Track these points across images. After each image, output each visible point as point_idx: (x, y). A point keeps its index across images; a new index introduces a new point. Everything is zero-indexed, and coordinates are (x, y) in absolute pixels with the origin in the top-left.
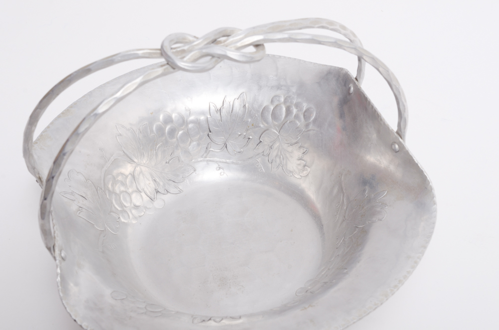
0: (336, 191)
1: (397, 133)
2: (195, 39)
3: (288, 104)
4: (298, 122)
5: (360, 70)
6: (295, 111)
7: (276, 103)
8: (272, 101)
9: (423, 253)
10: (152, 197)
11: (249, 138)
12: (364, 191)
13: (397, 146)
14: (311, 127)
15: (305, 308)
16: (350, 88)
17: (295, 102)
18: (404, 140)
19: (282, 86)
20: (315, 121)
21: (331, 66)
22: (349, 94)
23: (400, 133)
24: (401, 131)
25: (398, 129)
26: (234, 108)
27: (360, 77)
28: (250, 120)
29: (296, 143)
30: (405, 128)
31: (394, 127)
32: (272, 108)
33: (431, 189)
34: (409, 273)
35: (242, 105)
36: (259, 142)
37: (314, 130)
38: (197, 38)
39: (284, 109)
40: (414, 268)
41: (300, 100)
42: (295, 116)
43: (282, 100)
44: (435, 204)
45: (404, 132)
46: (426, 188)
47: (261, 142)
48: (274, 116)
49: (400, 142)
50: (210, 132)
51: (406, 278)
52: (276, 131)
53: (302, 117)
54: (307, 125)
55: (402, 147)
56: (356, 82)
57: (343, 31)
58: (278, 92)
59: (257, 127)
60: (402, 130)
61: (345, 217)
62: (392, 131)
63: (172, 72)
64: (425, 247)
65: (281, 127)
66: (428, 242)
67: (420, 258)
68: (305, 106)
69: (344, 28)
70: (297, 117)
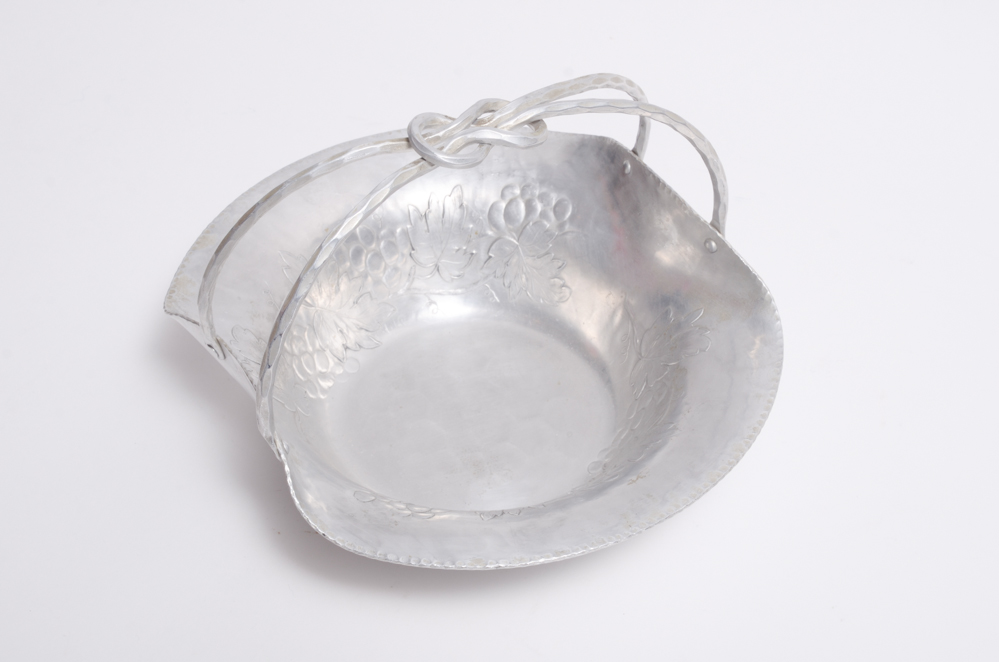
0: (618, 318)
1: (712, 224)
2: (450, 121)
3: (527, 197)
4: (545, 223)
5: (641, 138)
6: (539, 207)
7: (509, 197)
8: (503, 196)
9: (776, 388)
10: (341, 356)
11: (472, 254)
12: (667, 313)
13: (714, 244)
14: (567, 227)
15: (634, 481)
16: (625, 167)
17: (537, 192)
18: (723, 235)
19: (514, 171)
20: (572, 218)
21: (584, 135)
22: (624, 174)
23: (716, 224)
24: (718, 222)
25: (714, 219)
26: (446, 211)
27: (641, 149)
28: (471, 226)
29: (547, 253)
30: (724, 218)
31: (707, 216)
32: (503, 205)
33: (771, 300)
34: (765, 417)
35: (458, 204)
36: (487, 257)
37: (572, 232)
38: (453, 119)
39: (522, 206)
40: (769, 409)
41: (544, 190)
42: (541, 214)
43: (517, 191)
44: (778, 319)
45: (724, 223)
46: (763, 299)
47: (490, 257)
48: (509, 216)
49: (719, 238)
50: (413, 249)
51: (761, 424)
52: (512, 240)
53: (551, 214)
54: (561, 226)
55: (722, 244)
56: (635, 156)
57: (629, 88)
58: (510, 180)
59: (483, 236)
60: (721, 221)
61: (640, 354)
62: (704, 224)
63: (430, 170)
64: (778, 381)
65: (521, 232)
66: (779, 373)
67: (774, 396)
68: (554, 198)
69: (630, 83)
70: (543, 215)
